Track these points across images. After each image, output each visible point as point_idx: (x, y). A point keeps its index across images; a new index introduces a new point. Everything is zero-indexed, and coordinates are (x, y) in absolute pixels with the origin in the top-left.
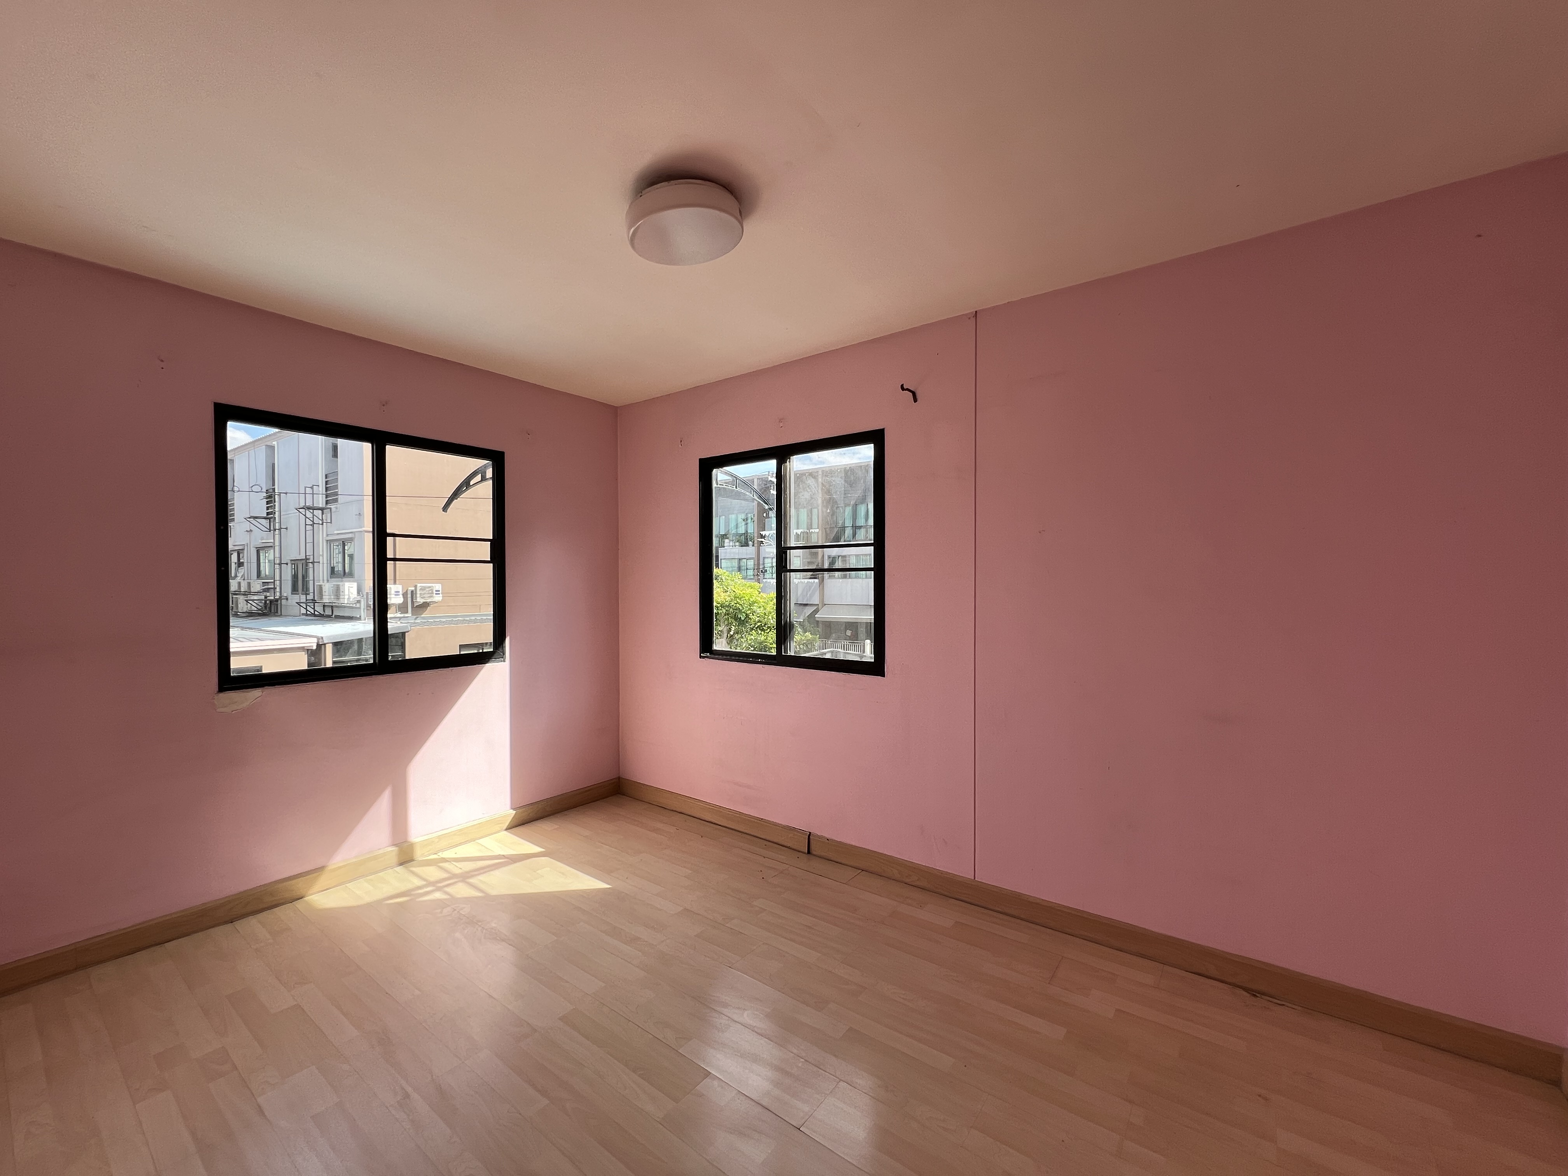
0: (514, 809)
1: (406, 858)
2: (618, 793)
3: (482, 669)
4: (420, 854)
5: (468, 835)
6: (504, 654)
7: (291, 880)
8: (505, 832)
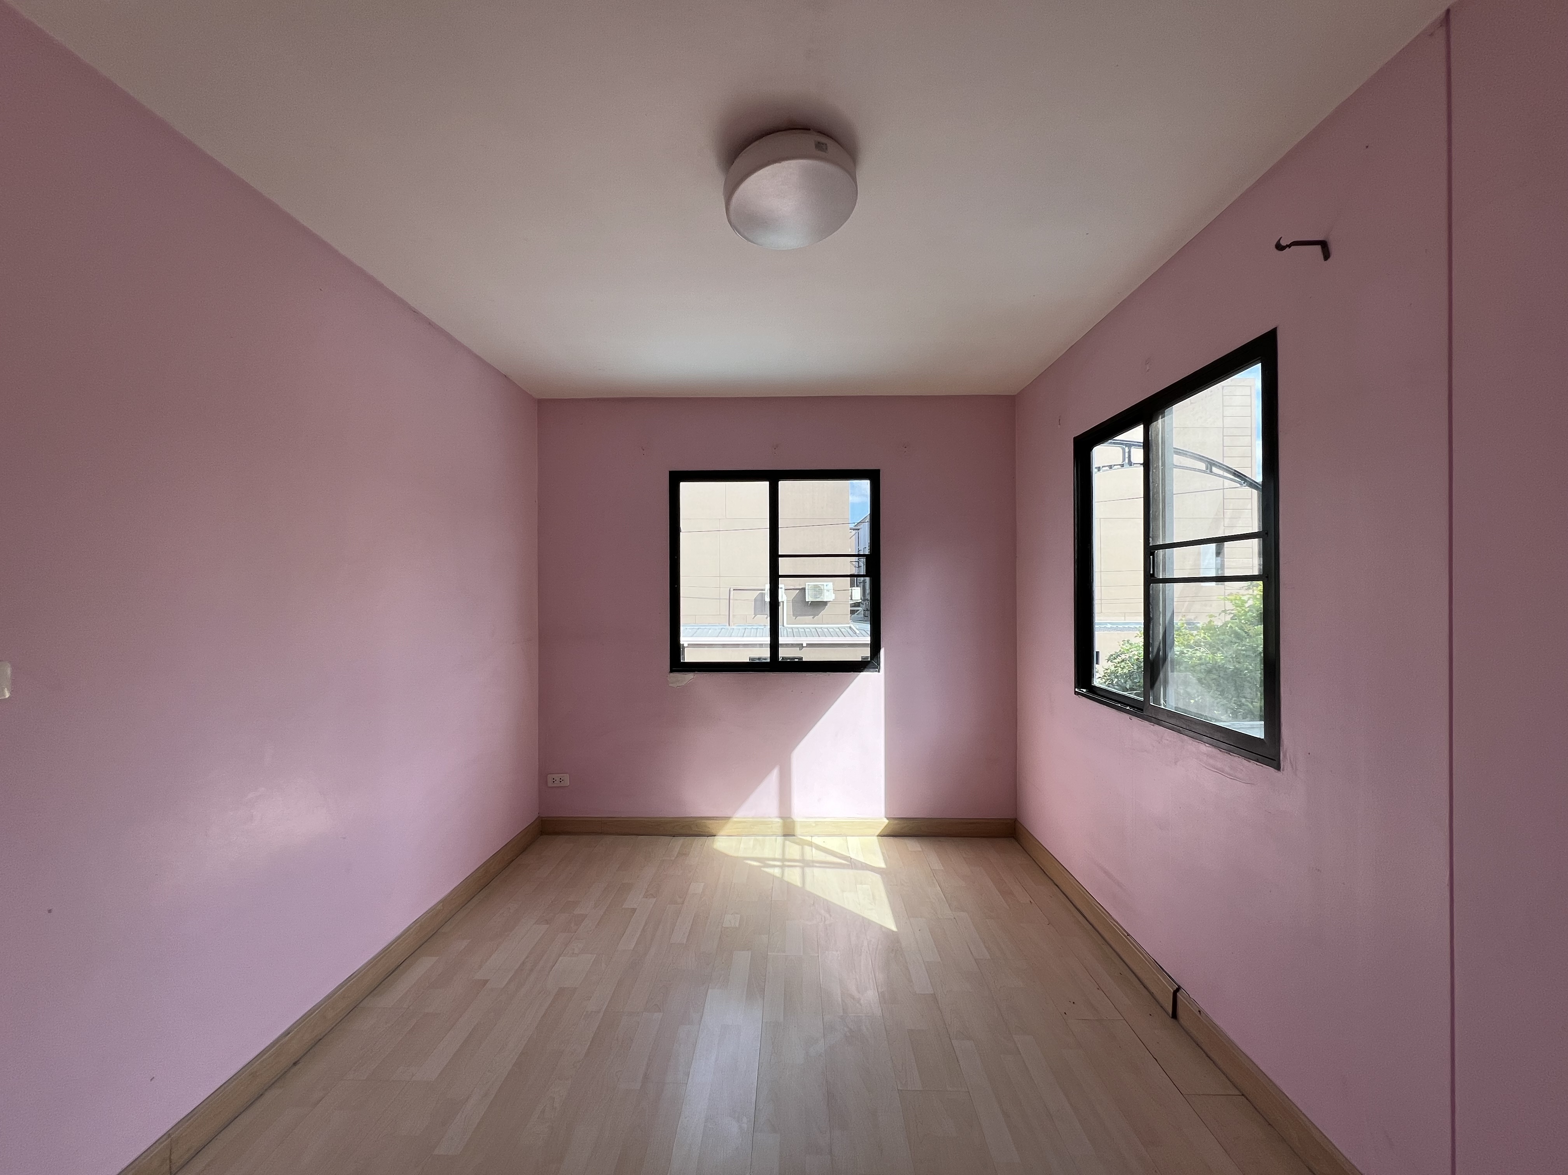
0: (888, 818)
1: (788, 833)
2: (1013, 837)
3: (857, 676)
4: (799, 831)
5: (841, 829)
6: (879, 664)
7: (709, 820)
8: (876, 837)
